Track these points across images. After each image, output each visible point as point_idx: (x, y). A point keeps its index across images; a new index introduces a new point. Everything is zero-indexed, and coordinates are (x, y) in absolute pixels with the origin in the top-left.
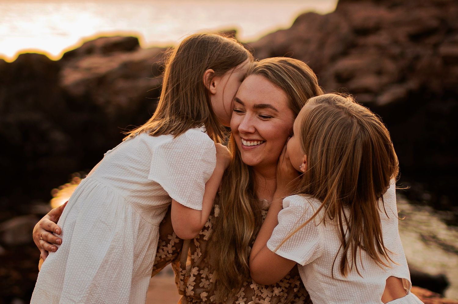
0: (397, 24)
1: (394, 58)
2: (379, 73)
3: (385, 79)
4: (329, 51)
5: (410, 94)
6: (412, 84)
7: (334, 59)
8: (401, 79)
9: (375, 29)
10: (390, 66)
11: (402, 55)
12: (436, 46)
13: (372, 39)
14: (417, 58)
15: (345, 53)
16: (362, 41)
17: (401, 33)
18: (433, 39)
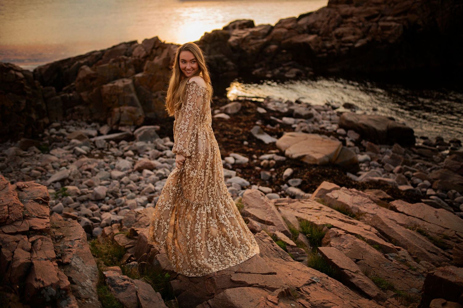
0: (360, 13)
1: (360, 28)
2: (354, 34)
3: (357, 37)
4: (331, 26)
5: (368, 42)
6: (368, 38)
7: (334, 28)
8: (364, 37)
9: (351, 15)
10: (359, 31)
11: (363, 26)
12: (377, 22)
13: (349, 20)
14: (370, 27)
15: (338, 26)
16: (345, 20)
17: (362, 17)
18: (376, 19)
